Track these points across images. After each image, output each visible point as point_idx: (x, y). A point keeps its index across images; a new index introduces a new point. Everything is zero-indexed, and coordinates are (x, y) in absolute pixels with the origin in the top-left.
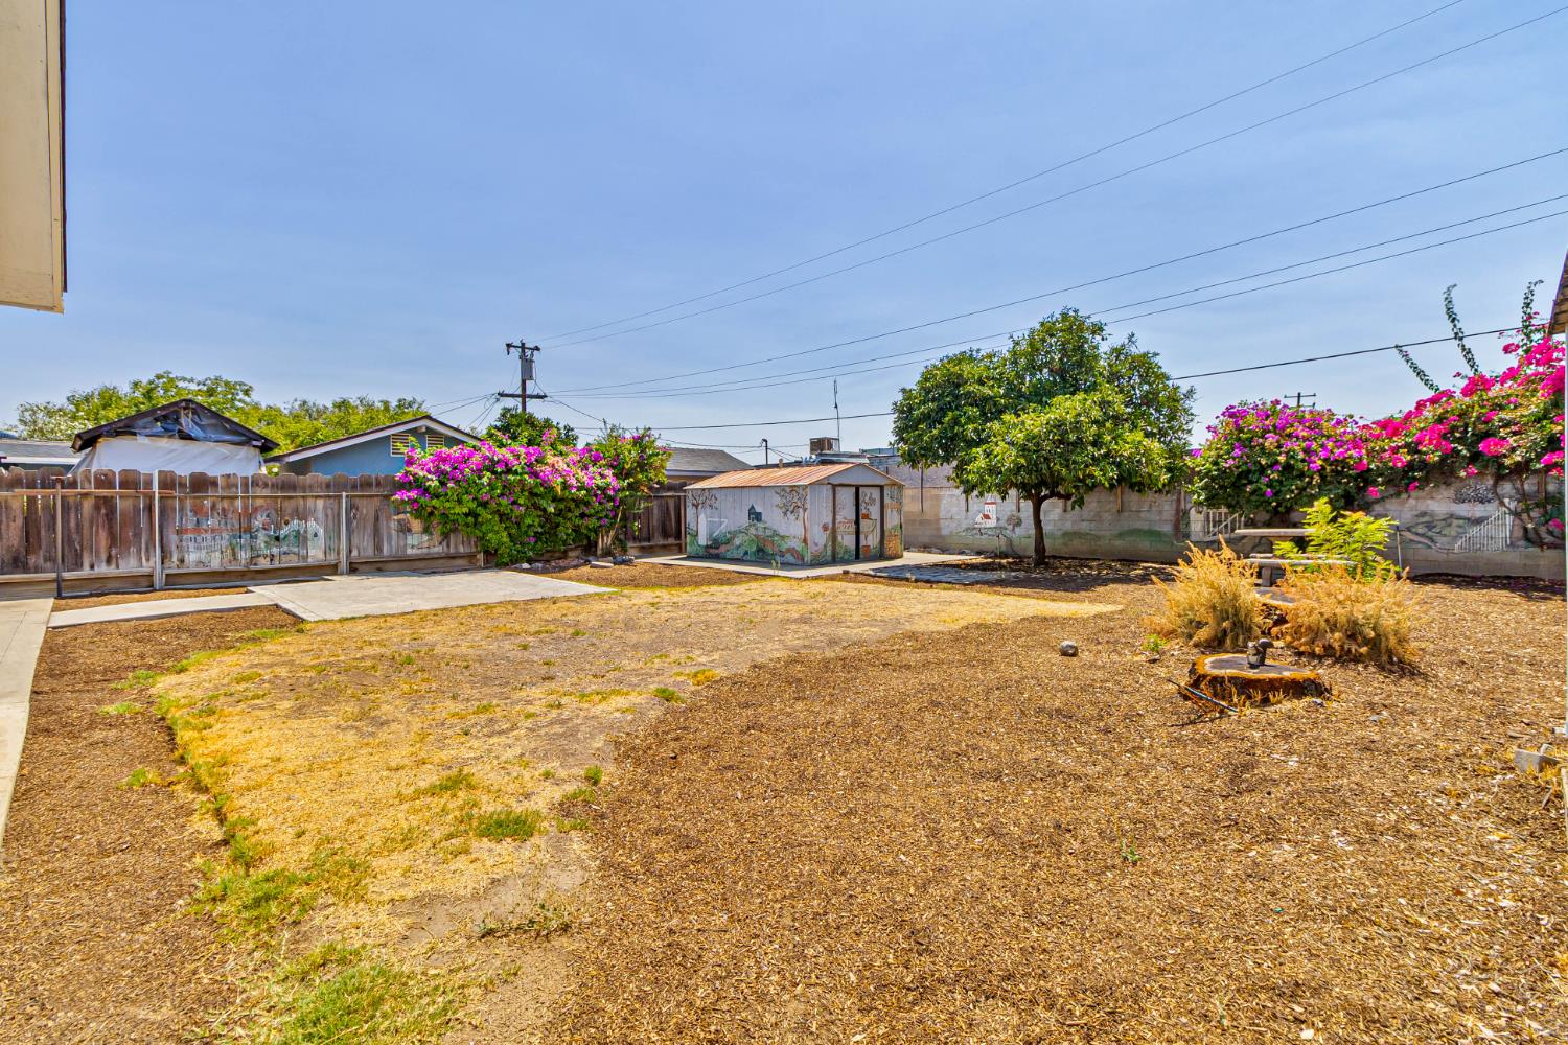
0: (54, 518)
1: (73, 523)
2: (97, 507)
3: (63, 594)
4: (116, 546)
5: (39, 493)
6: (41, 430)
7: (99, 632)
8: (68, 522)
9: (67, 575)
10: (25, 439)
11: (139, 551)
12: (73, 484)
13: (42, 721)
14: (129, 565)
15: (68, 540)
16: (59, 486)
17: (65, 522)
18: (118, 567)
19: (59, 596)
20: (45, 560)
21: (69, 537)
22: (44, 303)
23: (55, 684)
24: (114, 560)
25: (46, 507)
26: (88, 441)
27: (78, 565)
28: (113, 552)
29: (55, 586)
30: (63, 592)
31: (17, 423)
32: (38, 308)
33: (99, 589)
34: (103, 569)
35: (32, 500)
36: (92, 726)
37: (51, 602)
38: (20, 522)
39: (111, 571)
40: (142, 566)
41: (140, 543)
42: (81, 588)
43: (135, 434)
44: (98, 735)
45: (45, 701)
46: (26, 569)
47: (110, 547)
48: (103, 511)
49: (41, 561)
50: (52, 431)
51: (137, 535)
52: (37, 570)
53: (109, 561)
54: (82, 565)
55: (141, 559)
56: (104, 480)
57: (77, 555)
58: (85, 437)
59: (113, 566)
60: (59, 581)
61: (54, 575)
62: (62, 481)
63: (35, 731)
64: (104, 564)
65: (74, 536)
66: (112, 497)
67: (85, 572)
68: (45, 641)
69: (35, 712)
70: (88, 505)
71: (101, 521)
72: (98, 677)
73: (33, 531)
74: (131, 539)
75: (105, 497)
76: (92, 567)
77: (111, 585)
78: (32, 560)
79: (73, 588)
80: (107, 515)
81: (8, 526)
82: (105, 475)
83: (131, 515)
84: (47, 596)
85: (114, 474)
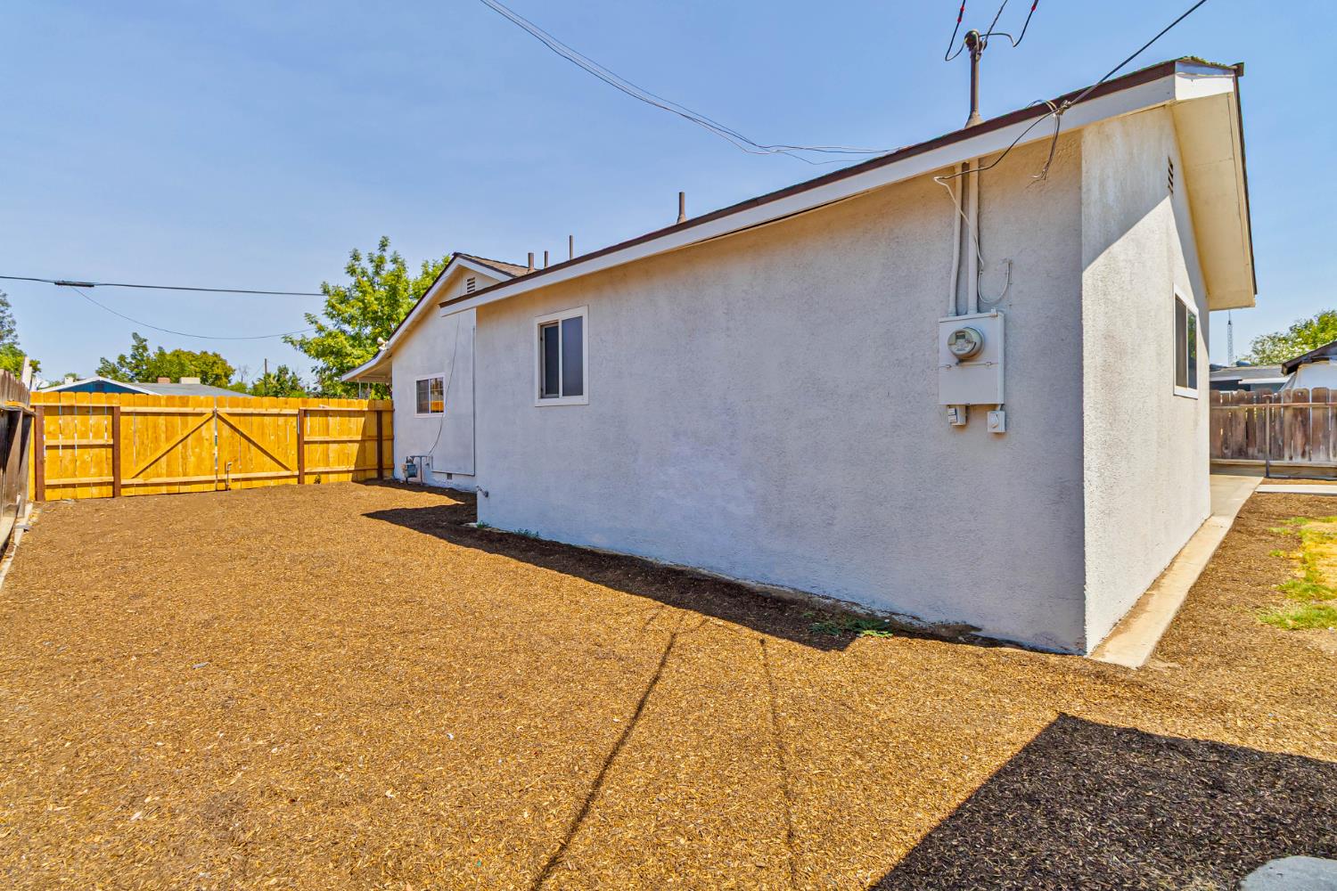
0: (1265, 423)
1: (1277, 427)
2: (1295, 416)
3: (1271, 475)
4: (1309, 444)
5: (1255, 407)
6: (1268, 356)
7: (1285, 498)
8: (1274, 426)
9: (1273, 462)
10: (1257, 365)
11: (1328, 449)
12: (1278, 400)
13: (1238, 528)
14: (1319, 459)
15: (1274, 439)
16: (1268, 401)
17: (1272, 428)
18: (1310, 460)
19: (1267, 476)
20: (1259, 452)
21: (1275, 437)
22: (1245, 304)
23: (1249, 516)
24: (1307, 455)
25: (1259, 416)
26: (1292, 368)
27: (1281, 457)
28: (1307, 448)
29: (1264, 469)
30: (1269, 473)
31: (1252, 353)
32: (1241, 307)
33: (1296, 474)
34: (1298, 461)
35: (1250, 412)
36: (1263, 534)
37: (1261, 479)
38: (1243, 426)
39: (1305, 462)
40: (1329, 461)
41: (1329, 442)
42: (1282, 472)
43: (1328, 359)
44: (1263, 537)
45: (1241, 521)
46: (1247, 457)
47: (1305, 444)
48: (1300, 418)
49: (1256, 451)
50: (1277, 357)
51: (1326, 437)
52: (1253, 457)
53: (1303, 454)
54: (1283, 456)
55: (1328, 455)
56: (1301, 396)
57: (1280, 449)
58: (1289, 365)
59: (1307, 459)
60: (1267, 466)
61: (1264, 462)
62: (1270, 398)
63: (1233, 530)
64: (1300, 457)
65: (1278, 436)
66: (1306, 409)
67: (1286, 461)
68: (1250, 497)
69: (1235, 523)
70: (1288, 415)
71: (1297, 426)
72: (1274, 517)
73: (1251, 431)
74: (1321, 439)
75: (1301, 409)
76: (1291, 458)
77: (1304, 472)
78: (1250, 451)
79: (1277, 472)
80: (1302, 422)
81: (1236, 428)
82: (1302, 393)
83: (1322, 421)
84: (1261, 476)
85: (1308, 392)
